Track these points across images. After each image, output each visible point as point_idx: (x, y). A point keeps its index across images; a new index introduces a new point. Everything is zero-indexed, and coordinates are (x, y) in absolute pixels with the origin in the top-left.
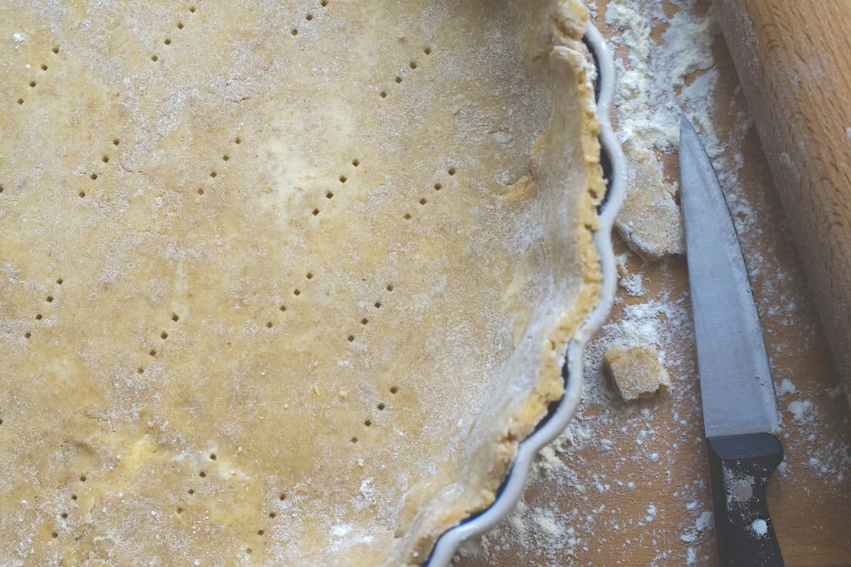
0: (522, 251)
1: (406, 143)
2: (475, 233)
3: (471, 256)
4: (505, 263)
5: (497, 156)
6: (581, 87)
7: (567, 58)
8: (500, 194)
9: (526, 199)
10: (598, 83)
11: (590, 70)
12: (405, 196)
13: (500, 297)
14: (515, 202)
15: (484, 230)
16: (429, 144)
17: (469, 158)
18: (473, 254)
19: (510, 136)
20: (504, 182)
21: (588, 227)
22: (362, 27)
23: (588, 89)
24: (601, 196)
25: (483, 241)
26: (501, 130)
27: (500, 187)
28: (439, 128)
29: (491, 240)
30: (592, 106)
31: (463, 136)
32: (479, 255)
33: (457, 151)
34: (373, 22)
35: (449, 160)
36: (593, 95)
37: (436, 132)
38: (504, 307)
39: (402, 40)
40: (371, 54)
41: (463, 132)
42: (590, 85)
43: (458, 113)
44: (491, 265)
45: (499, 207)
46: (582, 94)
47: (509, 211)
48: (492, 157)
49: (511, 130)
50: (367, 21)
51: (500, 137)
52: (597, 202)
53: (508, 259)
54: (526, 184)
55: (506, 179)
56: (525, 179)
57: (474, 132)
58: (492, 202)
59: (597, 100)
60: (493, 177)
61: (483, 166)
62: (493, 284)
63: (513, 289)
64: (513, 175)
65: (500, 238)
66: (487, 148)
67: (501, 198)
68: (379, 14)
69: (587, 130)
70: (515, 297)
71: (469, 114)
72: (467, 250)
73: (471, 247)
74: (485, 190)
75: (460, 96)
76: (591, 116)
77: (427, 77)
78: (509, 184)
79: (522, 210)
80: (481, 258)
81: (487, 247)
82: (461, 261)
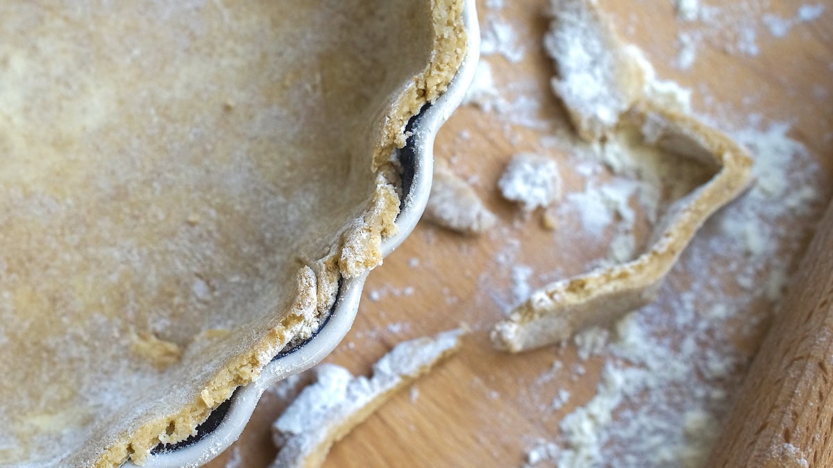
0: (92, 402)
1: (121, 194)
2: (77, 338)
3: (48, 351)
4: (67, 393)
5: (177, 300)
6: (279, 327)
7: (302, 288)
8: (139, 334)
9: (153, 365)
10: (300, 343)
11: (309, 325)
12: (63, 234)
13: (25, 414)
14: (140, 356)
15: (86, 344)
16: (136, 218)
17: (153, 272)
18: (51, 352)
19: (208, 298)
20: (154, 329)
21: (130, 449)
22: (210, 55)
23: (282, 338)
24: (175, 439)
25: (74, 353)
26: (208, 283)
27: (144, 327)
28: (161, 216)
29: (81, 360)
30: (265, 356)
31: (172, 247)
32: (56, 359)
33: (151, 253)
34: (225, 62)
35: (135, 252)
36: (279, 349)
37: (155, 216)
38: (16, 427)
39: (228, 109)
40: (188, 86)
41: (177, 244)
42: (289, 336)
43: (192, 224)
44: (54, 380)
45: (124, 342)
46: (273, 334)
47: (126, 356)
48: (171, 295)
49: (217, 294)
50: (221, 56)
51: (199, 288)
52: (164, 439)
53: (74, 394)
54: (170, 354)
55: (159, 327)
56: (172, 347)
57: (185, 256)
58: (124, 331)
59: (277, 357)
60: (150, 312)
61: (154, 293)
62: (35, 396)
63: (44, 422)
64: (169, 333)
65: (91, 367)
66: (178, 282)
67: (135, 337)
68: (238, 62)
69: (236, 369)
70: (36, 431)
71: (200, 236)
72: (50, 341)
73: (57, 344)
74: (130, 315)
75: (213, 213)
76: (254, 363)
77: (206, 162)
78: (157, 335)
79: (137, 370)
80: (54, 364)
81: (71, 361)
82: (35, 344)
